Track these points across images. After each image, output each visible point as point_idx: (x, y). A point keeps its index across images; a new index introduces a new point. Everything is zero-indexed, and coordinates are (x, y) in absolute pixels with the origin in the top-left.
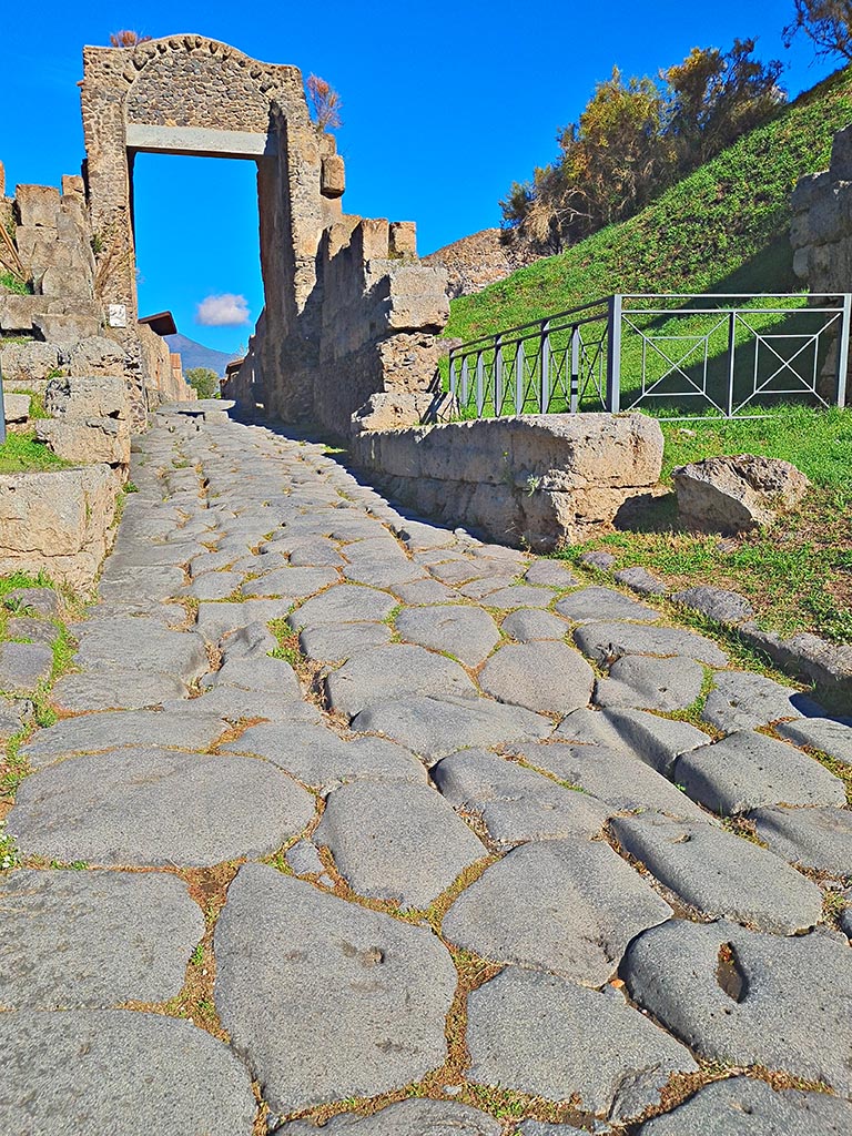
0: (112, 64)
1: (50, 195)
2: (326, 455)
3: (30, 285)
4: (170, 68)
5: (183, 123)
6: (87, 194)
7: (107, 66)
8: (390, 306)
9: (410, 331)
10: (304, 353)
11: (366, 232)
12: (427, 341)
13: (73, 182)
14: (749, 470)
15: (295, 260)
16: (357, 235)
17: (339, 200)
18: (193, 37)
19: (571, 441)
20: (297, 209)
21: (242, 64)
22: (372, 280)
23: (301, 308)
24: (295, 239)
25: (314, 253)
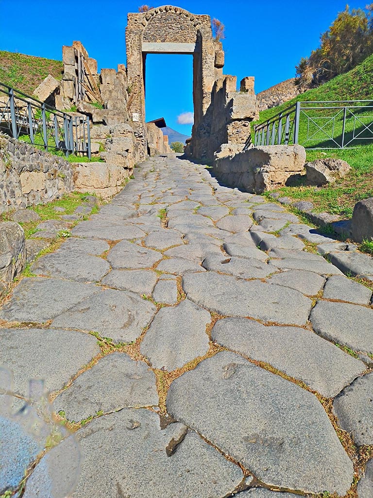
0: (138, 20)
1: (113, 72)
2: (206, 168)
3: (103, 106)
4: (159, 20)
5: (163, 41)
6: (127, 71)
7: (136, 20)
8: (232, 110)
9: (239, 120)
10: (205, 131)
11: (228, 82)
12: (246, 124)
13: (121, 66)
14: (328, 163)
15: (203, 94)
16: (225, 83)
17: (222, 69)
18: (168, 6)
19: (270, 154)
20: (205, 73)
21: (187, 16)
22: (228, 101)
23: (205, 113)
24: (203, 86)
25: (211, 91)
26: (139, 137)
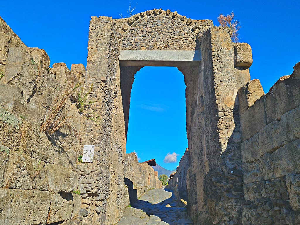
4: (146, 25)
5: (151, 48)
13: (76, 67)
15: (217, 111)
20: (218, 76)
21: (182, 19)
24: (217, 97)
25: (232, 106)
26: (89, 195)
